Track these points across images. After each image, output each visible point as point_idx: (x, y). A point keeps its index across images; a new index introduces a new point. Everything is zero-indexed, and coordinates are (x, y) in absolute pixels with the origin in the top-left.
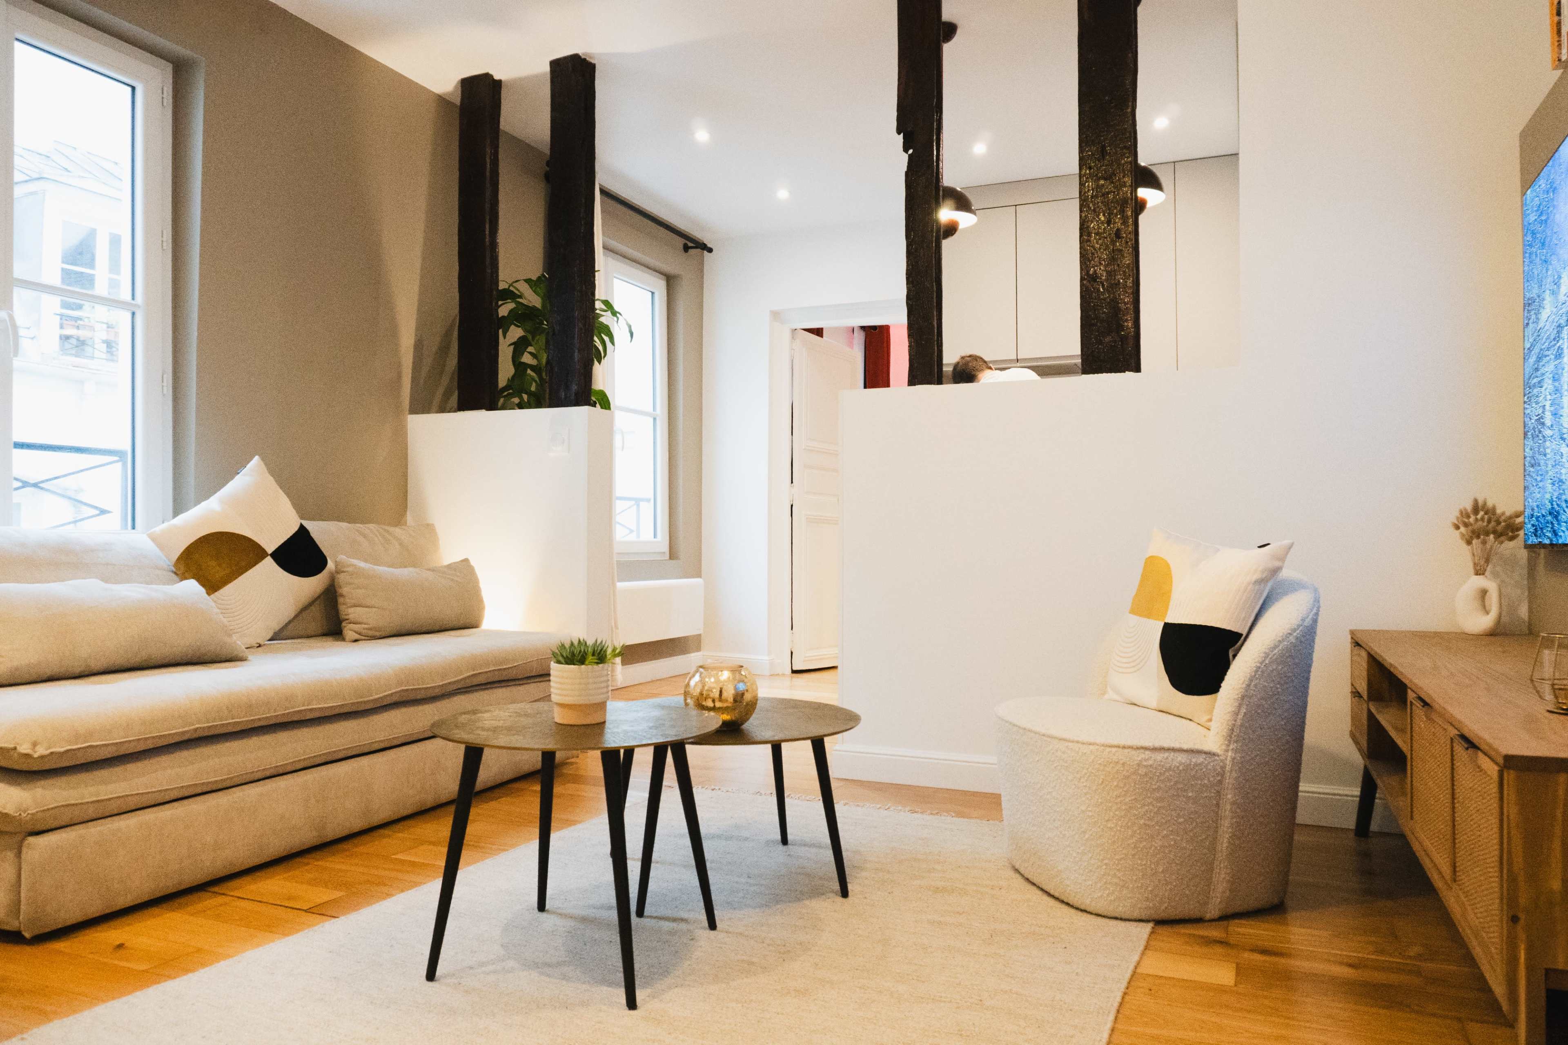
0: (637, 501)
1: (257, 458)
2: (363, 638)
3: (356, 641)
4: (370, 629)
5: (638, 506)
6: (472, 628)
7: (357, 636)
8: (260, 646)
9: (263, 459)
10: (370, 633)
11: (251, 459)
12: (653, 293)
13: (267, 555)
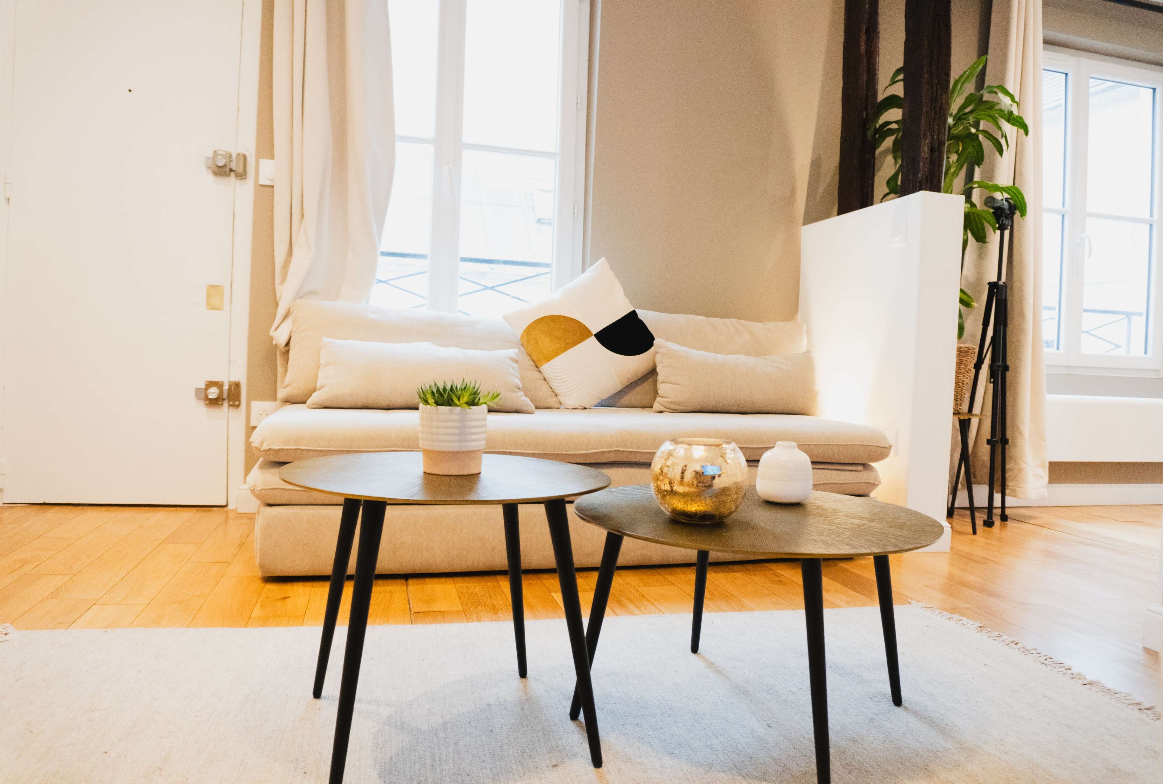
0: (1128, 315)
1: (603, 258)
2: (667, 410)
3: (661, 412)
4: (671, 403)
5: (1129, 320)
6: (805, 415)
7: (662, 409)
8: (585, 408)
9: (607, 259)
10: (673, 406)
11: (600, 258)
12: (1154, 90)
13: (592, 335)
